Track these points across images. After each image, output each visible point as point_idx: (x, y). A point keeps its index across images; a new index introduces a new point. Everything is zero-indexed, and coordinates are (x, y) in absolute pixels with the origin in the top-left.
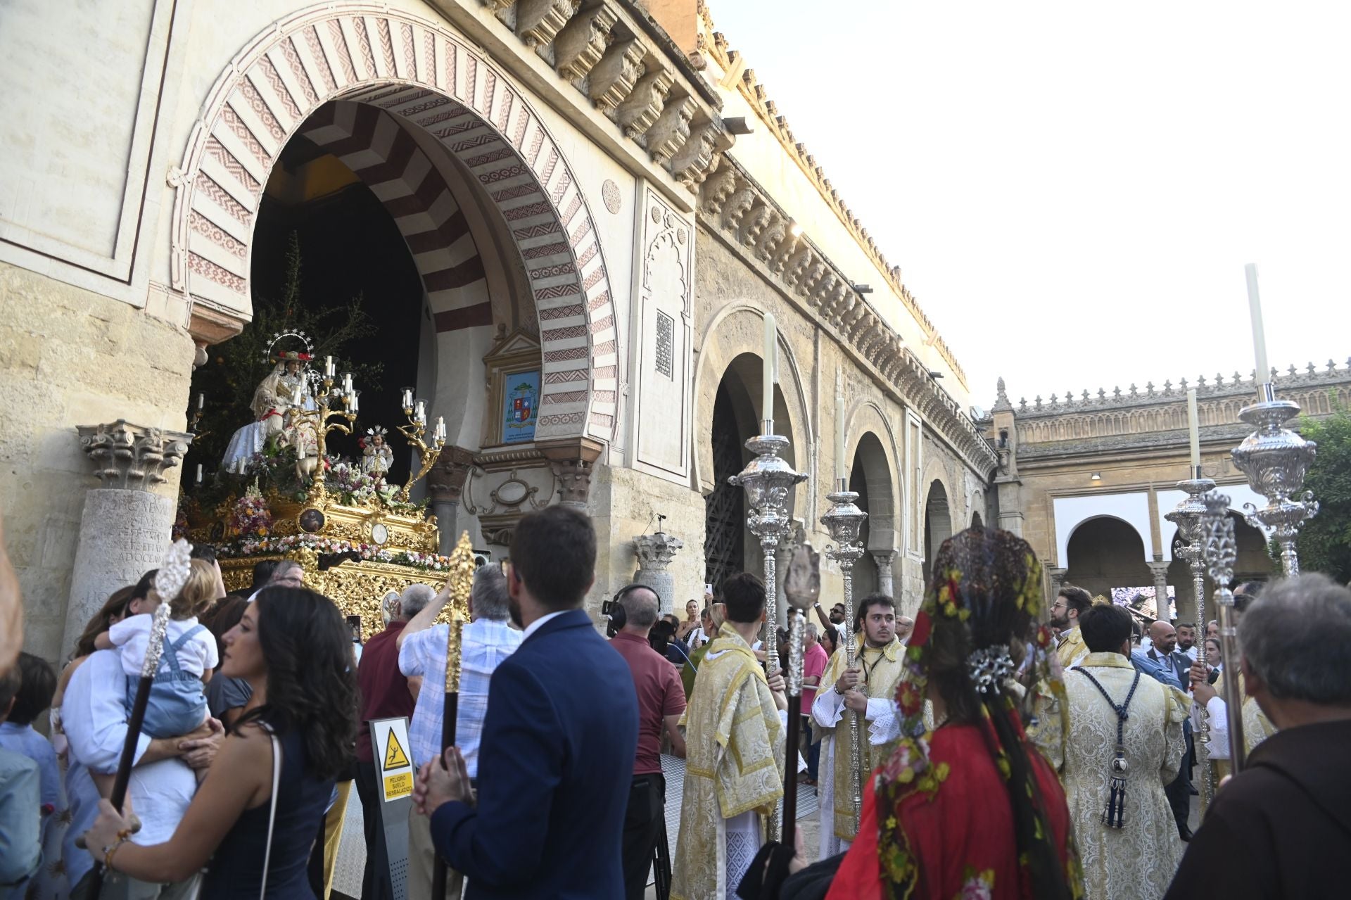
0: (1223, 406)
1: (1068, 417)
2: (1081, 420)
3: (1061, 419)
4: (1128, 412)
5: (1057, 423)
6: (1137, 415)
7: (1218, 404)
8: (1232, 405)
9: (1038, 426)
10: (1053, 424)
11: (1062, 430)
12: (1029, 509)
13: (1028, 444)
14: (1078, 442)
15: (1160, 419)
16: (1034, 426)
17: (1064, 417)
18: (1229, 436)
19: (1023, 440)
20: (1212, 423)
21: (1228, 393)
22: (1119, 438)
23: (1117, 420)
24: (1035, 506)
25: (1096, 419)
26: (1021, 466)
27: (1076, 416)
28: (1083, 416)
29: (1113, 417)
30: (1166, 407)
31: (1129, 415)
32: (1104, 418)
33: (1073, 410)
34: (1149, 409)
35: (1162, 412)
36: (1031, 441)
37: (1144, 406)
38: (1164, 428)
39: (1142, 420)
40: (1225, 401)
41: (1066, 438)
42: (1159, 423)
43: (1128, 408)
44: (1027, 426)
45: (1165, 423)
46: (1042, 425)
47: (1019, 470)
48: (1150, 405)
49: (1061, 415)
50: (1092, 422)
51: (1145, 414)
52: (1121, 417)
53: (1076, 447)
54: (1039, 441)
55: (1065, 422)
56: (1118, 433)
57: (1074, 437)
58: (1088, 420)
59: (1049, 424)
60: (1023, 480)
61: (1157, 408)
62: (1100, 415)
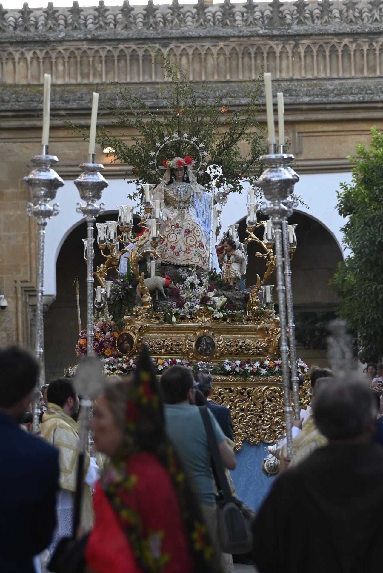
0: (302, 50)
1: (71, 46)
2: (91, 53)
3: (61, 48)
4: (165, 46)
5: (54, 55)
6: (178, 52)
7: (296, 46)
8: (315, 49)
9: (23, 57)
10: (47, 56)
11: (61, 68)
13: (4, 86)
15: (211, 62)
16: (17, 56)
17: (66, 45)
18: (307, 99)
20: (284, 75)
21: (311, 31)
22: (148, 89)
23: (147, 57)
25: (116, 54)
27: (85, 46)
28: (96, 47)
29: (141, 53)
30: (221, 44)
31: (165, 51)
32: (128, 52)
33: (81, 36)
34: (197, 45)
35: (215, 51)
36: (9, 81)
37: (189, 38)
38: (216, 78)
39: (184, 60)
40: (306, 42)
41: (67, 80)
42: (210, 69)
43: (165, 40)
45: (217, 69)
46: (29, 55)
48: (199, 38)
49: (61, 41)
50: (109, 58)
51: (190, 52)
52: (153, 53)
53: (80, 99)
54: (24, 82)
55: (66, 55)
56: (147, 79)
57: (79, 80)
58: (103, 54)
59: (41, 55)
61: (207, 44)
62: (122, 46)
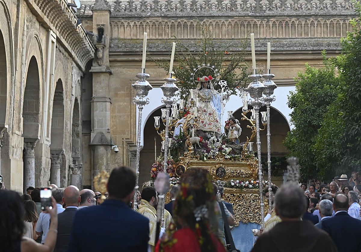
0: (271, 23)
1: (153, 20)
2: (163, 23)
3: (148, 21)
4: (201, 20)
5: (144, 24)
6: (208, 24)
7: (268, 21)
8: (277, 23)
9: (129, 25)
10: (141, 24)
11: (148, 30)
12: (116, 95)
13: (119, 39)
14: (160, 42)
15: (224, 29)
16: (126, 24)
17: (151, 19)
19: (115, 35)
20: (262, 36)
21: (276, 14)
22: (192, 42)
23: (192, 26)
25: (176, 24)
26: (112, 59)
27: (160, 20)
28: (166, 20)
29: (189, 24)
30: (230, 20)
31: (201, 23)
32: (182, 23)
33: (159, 15)
34: (217, 20)
35: (226, 23)
36: (122, 37)
37: (213, 17)
38: (227, 37)
39: (211, 28)
40: (273, 19)
41: (151, 37)
42: (224, 33)
43: (201, 18)
44: (119, 24)
45: (228, 33)
46: (132, 24)
48: (218, 17)
49: (148, 17)
50: (173, 26)
51: (214, 23)
52: (195, 24)
53: (158, 46)
54: (129, 38)
55: (151, 24)
57: (157, 37)
58: (170, 24)
59: (138, 24)
60: (113, 70)
61: (223, 20)
62: (179, 20)
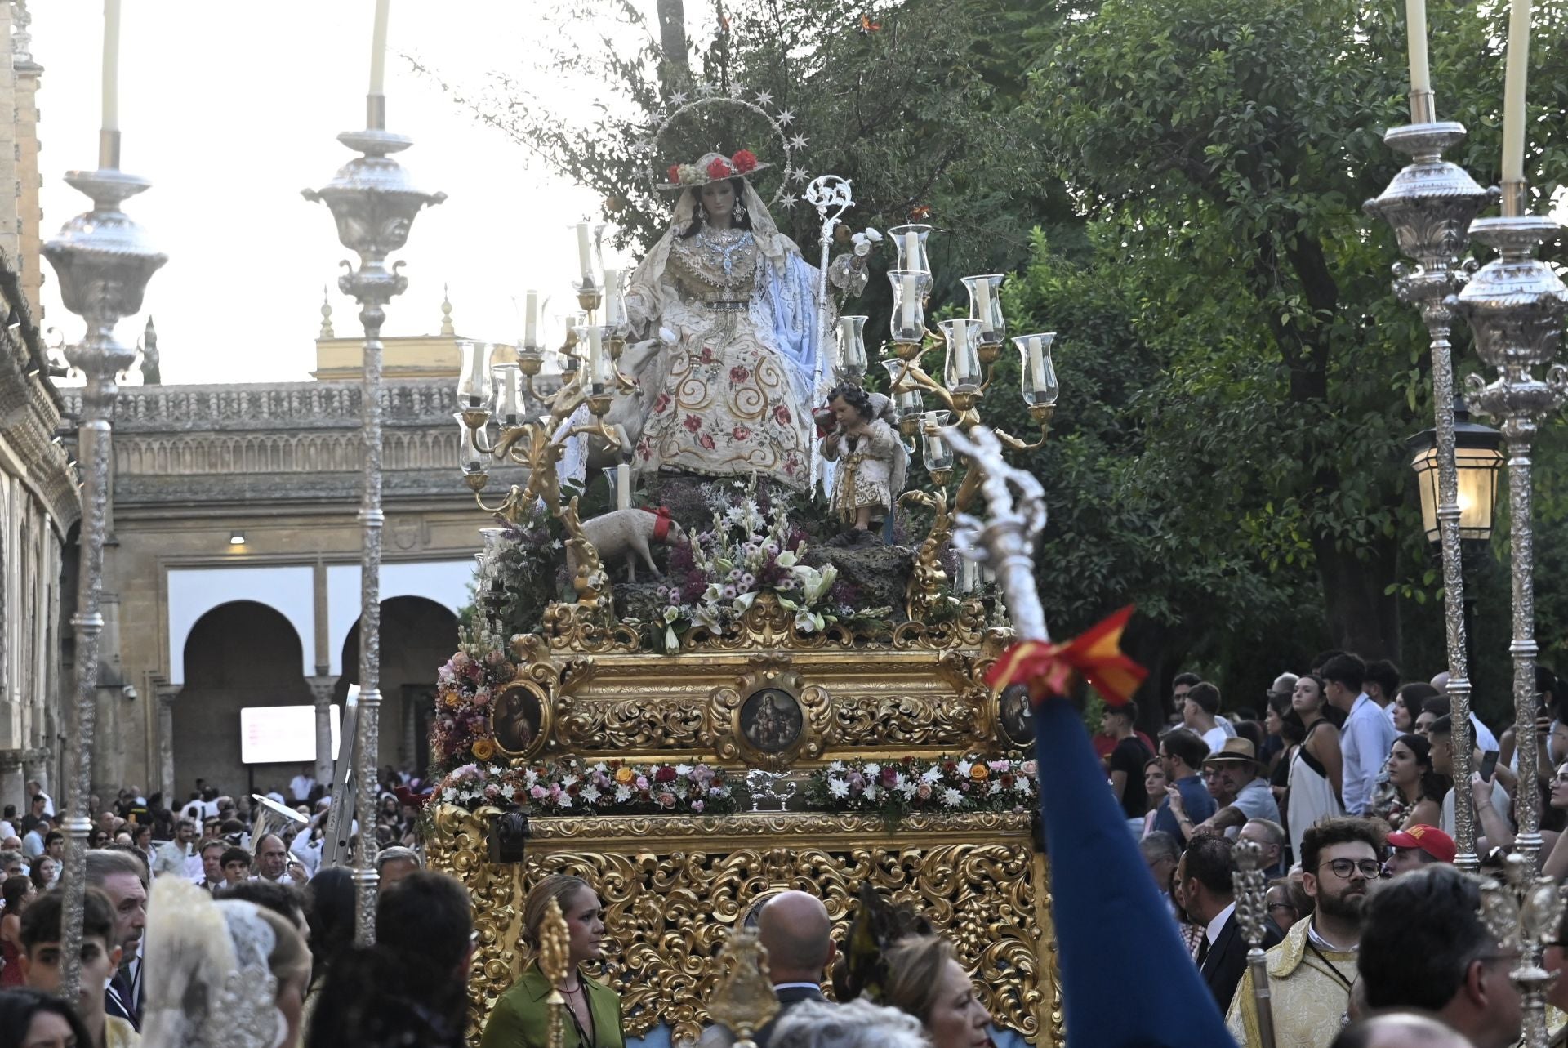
0: (430, 440)
1: (199, 437)
2: (218, 443)
3: (188, 439)
4: (294, 436)
5: (181, 445)
6: (306, 443)
7: (424, 436)
8: (442, 439)
9: (150, 448)
10: (175, 447)
11: (188, 458)
12: (128, 586)
13: (131, 476)
14: (212, 480)
15: (339, 452)
16: (144, 446)
17: (193, 436)
18: (434, 490)
19: (123, 468)
20: (412, 465)
21: (439, 421)
22: (277, 479)
23: (275, 448)
24: (138, 581)
25: (244, 444)
26: (120, 515)
27: (213, 436)
28: (223, 437)
29: (269, 443)
30: (350, 434)
31: (294, 442)
32: (256, 443)
33: (208, 426)
34: (324, 435)
35: (343, 441)
36: (136, 471)
37: (313, 429)
38: (344, 468)
39: (312, 450)
40: (433, 432)
41: (195, 471)
42: (338, 459)
43: (293, 431)
44: (131, 445)
45: (345, 459)
46: (156, 445)
47: (116, 521)
48: (327, 429)
49: (188, 432)
50: (237, 449)
51: (319, 442)
52: (281, 444)
53: (209, 490)
54: (151, 472)
55: (194, 445)
56: (277, 470)
57: (207, 470)
58: (231, 444)
59: (168, 445)
60: (120, 538)
61: (336, 435)
62: (250, 437)
